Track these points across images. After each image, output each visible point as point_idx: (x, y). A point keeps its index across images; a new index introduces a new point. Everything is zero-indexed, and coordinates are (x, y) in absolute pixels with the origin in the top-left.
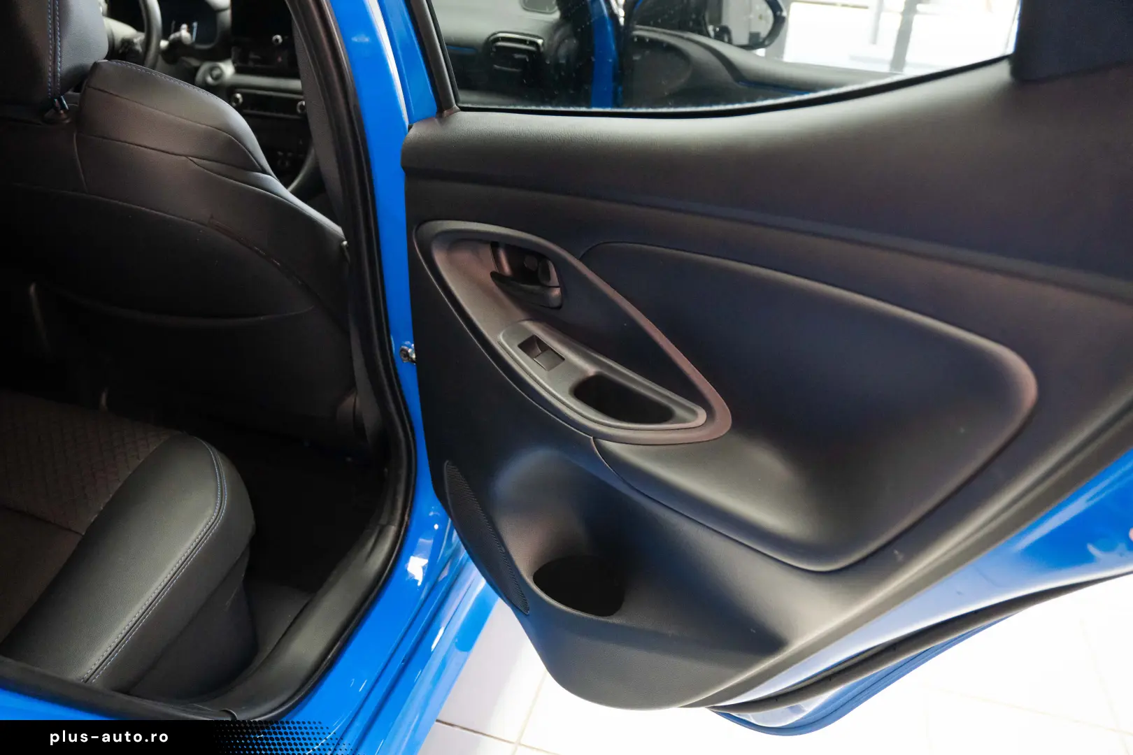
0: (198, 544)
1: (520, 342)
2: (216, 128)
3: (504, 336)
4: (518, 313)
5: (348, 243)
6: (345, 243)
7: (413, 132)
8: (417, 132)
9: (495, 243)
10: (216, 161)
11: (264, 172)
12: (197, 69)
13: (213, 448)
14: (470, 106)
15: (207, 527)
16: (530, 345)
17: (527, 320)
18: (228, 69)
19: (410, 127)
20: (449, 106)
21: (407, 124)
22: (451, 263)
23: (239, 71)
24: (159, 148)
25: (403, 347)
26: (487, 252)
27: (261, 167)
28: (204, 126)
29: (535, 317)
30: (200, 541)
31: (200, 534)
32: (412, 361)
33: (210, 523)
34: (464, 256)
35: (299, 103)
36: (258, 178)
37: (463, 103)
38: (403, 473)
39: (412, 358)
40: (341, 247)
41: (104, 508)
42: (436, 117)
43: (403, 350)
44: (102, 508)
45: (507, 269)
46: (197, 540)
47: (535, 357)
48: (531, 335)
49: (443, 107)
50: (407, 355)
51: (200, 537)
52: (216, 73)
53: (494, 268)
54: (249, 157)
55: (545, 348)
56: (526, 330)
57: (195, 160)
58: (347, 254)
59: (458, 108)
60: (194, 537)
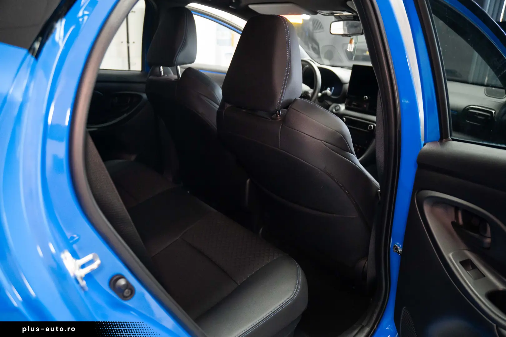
0: (282, 306)
1: (461, 260)
2: (336, 131)
3: (452, 255)
4: (463, 246)
5: (381, 191)
6: (379, 190)
7: (426, 147)
8: (428, 147)
9: (457, 207)
10: (333, 145)
11: (352, 153)
12: (330, 106)
13: (299, 266)
14: (457, 139)
15: (288, 300)
16: (466, 264)
17: (467, 250)
18: (342, 107)
19: (424, 145)
20: (447, 137)
21: (423, 142)
22: (432, 212)
23: (347, 108)
24: (309, 135)
25: (395, 245)
26: (452, 211)
27: (351, 150)
28: (332, 130)
29: (473, 250)
30: (283, 305)
31: (284, 302)
32: (399, 253)
33: (289, 299)
34: (439, 210)
35: (370, 125)
36: (349, 155)
37: (454, 137)
38: (380, 304)
39: (399, 251)
40: (377, 192)
41: (250, 277)
42: (439, 142)
43: (395, 246)
44: (249, 276)
45: (461, 221)
46: (282, 305)
47: (468, 271)
48: (467, 258)
49: (443, 137)
50: (397, 249)
51: (283, 303)
52: (338, 108)
53: (454, 220)
54: (347, 146)
55: (474, 267)
56: (466, 256)
57: (325, 143)
58: (379, 195)
59: (451, 139)
60: (281, 302)
